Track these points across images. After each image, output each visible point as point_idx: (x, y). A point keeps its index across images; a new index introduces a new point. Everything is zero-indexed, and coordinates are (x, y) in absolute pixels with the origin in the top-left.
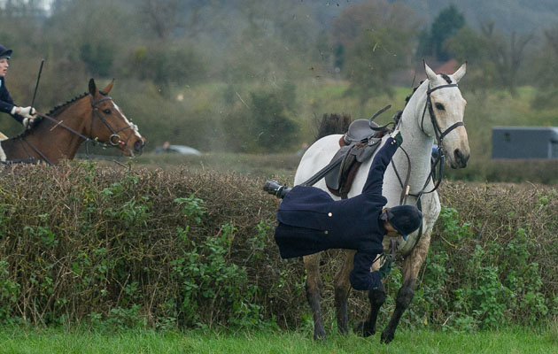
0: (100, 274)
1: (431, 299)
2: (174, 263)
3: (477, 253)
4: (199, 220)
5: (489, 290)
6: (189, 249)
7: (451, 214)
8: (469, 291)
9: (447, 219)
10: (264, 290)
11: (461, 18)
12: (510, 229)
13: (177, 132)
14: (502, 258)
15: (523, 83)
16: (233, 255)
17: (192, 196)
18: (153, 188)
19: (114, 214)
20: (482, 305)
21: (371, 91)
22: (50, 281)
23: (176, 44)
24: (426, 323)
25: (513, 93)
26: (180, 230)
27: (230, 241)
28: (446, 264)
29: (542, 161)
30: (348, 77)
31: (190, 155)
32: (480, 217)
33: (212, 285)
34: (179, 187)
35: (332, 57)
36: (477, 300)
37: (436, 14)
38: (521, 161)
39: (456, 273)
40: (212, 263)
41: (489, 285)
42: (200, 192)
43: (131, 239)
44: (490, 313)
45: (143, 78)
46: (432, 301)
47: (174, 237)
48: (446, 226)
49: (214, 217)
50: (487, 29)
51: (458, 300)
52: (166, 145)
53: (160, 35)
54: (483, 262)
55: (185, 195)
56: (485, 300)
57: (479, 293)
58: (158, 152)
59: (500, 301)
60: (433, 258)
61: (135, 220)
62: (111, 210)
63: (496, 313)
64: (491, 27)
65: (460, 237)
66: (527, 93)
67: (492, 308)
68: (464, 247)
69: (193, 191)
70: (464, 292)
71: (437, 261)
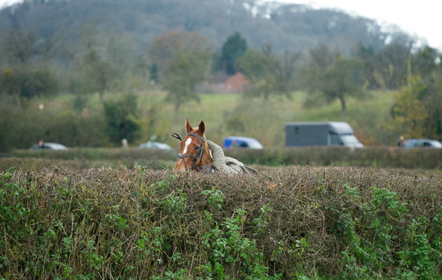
0: (156, 247)
1: (382, 258)
2: (204, 237)
3: (413, 225)
4: (220, 206)
5: (422, 251)
6: (213, 227)
7: (392, 196)
8: (408, 252)
9: (390, 200)
10: (267, 256)
11: (244, 42)
12: (433, 206)
13: (48, 133)
14: (429, 227)
15: (295, 89)
16: (245, 231)
17: (213, 189)
18: (186, 184)
19: (161, 203)
20: (418, 263)
21: (183, 98)
22: (121, 254)
23: (35, 66)
24: (380, 276)
25: (289, 97)
26: (207, 213)
27: (242, 221)
28: (391, 232)
29: (324, 148)
30: (166, 88)
31: (60, 151)
32: (412, 198)
33: (231, 253)
34: (205, 182)
35: (148, 73)
36: (414, 259)
37: (224, 39)
38: (308, 148)
39: (397, 240)
40: (231, 238)
41: (422, 248)
42: (220, 185)
43: (173, 221)
44: (424, 269)
45: (10, 92)
46: (383, 261)
47: (203, 219)
48: (389, 205)
49: (230, 204)
50: (266, 49)
51: (401, 259)
52: (41, 143)
53: (23, 61)
54: (417, 230)
55: (208, 188)
56: (420, 259)
57: (415, 254)
58: (35, 149)
59: (431, 260)
60: (381, 229)
61: (175, 207)
62: (158, 200)
63: (429, 268)
64: (269, 48)
65: (399, 213)
66: (299, 96)
67: (426, 265)
68: (402, 221)
69: (214, 185)
70: (404, 253)
71: (384, 231)
